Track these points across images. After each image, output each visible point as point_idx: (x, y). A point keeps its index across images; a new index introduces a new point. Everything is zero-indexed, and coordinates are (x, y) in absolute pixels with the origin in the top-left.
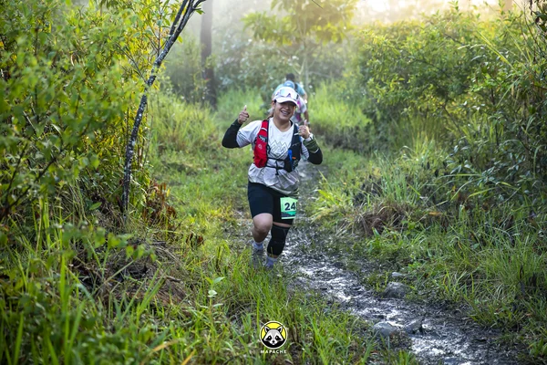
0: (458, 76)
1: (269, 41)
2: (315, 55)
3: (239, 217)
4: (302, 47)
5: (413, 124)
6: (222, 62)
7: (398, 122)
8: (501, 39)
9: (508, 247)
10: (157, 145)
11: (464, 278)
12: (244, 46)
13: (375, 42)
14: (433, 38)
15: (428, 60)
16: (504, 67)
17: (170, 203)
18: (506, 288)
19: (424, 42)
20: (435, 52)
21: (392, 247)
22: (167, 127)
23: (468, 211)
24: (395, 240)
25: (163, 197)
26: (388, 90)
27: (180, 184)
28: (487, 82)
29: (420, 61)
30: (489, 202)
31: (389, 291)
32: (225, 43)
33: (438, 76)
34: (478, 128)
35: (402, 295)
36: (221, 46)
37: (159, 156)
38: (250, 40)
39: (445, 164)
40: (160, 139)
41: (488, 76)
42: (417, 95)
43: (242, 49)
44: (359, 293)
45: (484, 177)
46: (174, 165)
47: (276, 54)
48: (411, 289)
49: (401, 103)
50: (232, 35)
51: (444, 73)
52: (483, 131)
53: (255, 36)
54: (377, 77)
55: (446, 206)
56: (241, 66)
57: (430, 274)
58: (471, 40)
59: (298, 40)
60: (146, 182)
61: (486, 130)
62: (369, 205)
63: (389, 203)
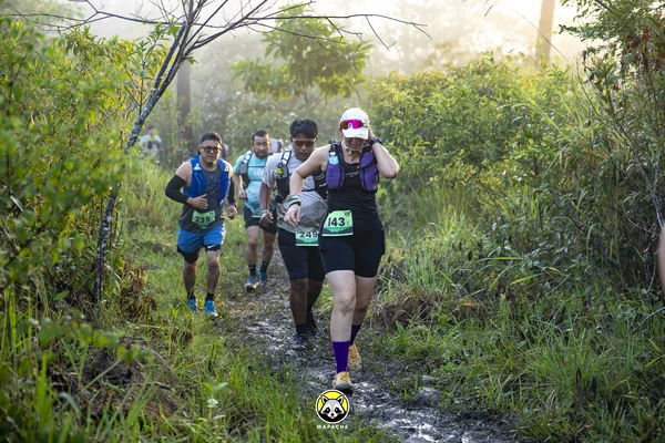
0: (493, 140)
1: (262, 94)
2: (316, 112)
3: (230, 307)
4: (303, 102)
5: (437, 196)
6: (203, 119)
7: (420, 193)
8: (544, 98)
9: (561, 345)
10: (127, 220)
11: (510, 382)
12: (231, 100)
13: (396, 98)
14: (464, 94)
15: (458, 120)
16: (550, 130)
17: (146, 291)
18: (560, 395)
19: (453, 99)
20: (465, 112)
21: (420, 345)
22: (139, 198)
23: (510, 302)
24: (423, 336)
25: (140, 283)
26: (411, 155)
27: (156, 268)
28: (529, 147)
29: (449, 122)
30: (534, 290)
31: (421, 398)
32: (207, 95)
33: (470, 140)
34: (517, 202)
35: (436, 403)
36: (201, 98)
37: (130, 233)
38: (238, 93)
39: (480, 245)
40: (131, 213)
41: (531, 141)
42: (445, 162)
43: (227, 103)
44: (383, 401)
45: (529, 260)
46: (148, 244)
47: (270, 109)
48: (446, 397)
49: (426, 173)
50: (215, 86)
51: (478, 136)
52: (523, 206)
53: (246, 88)
54: (398, 140)
55: (483, 296)
56: (228, 124)
57: (468, 378)
58: (508, 98)
59: (297, 93)
60: (121, 265)
61: (526, 205)
62: (390, 294)
63: (415, 291)
